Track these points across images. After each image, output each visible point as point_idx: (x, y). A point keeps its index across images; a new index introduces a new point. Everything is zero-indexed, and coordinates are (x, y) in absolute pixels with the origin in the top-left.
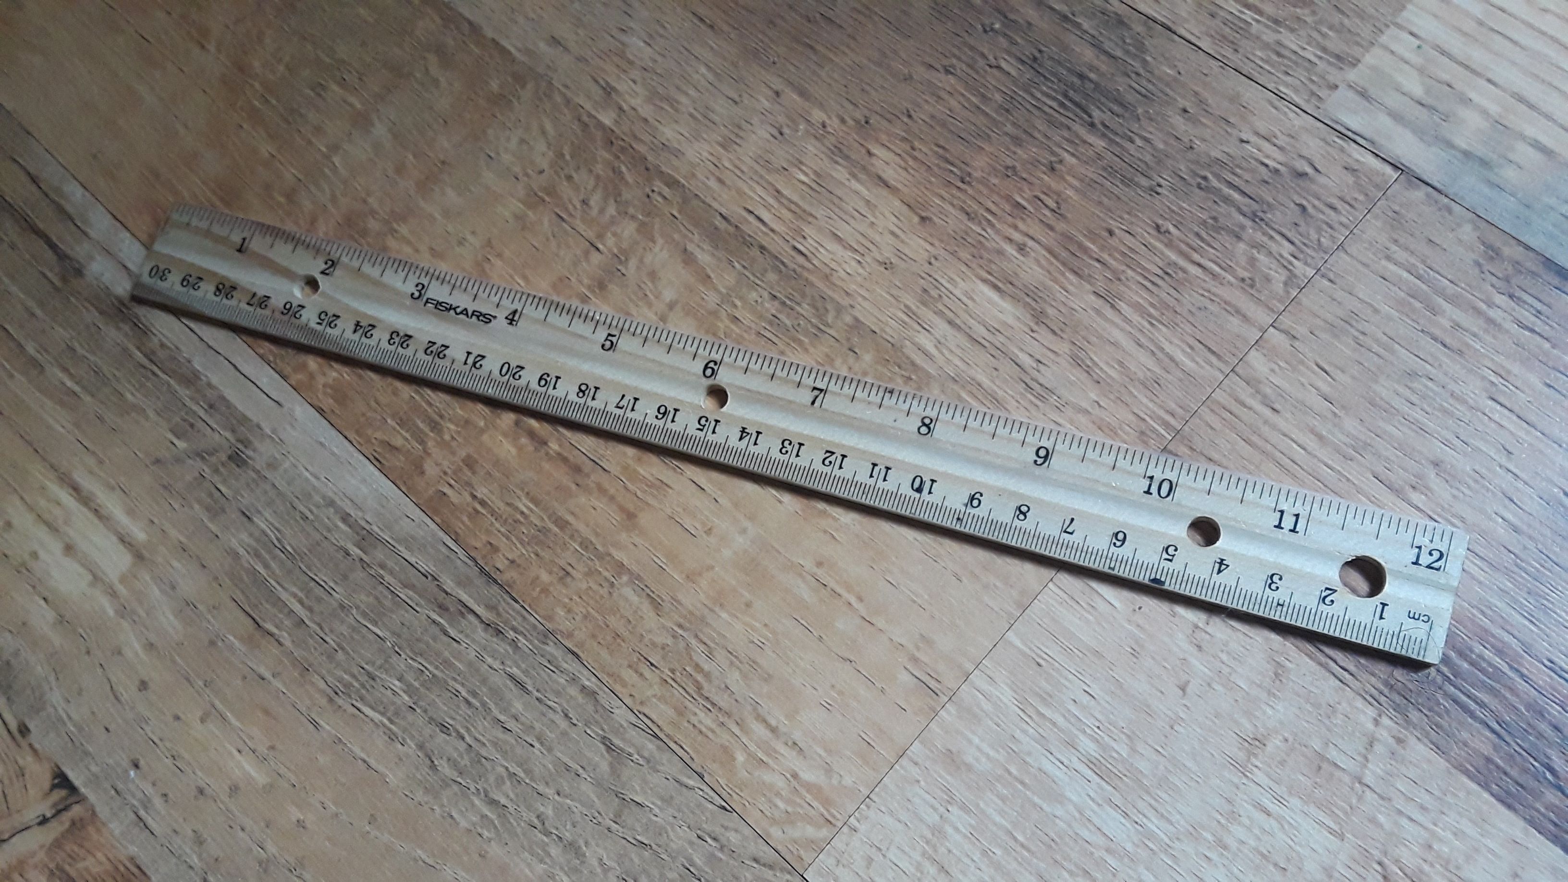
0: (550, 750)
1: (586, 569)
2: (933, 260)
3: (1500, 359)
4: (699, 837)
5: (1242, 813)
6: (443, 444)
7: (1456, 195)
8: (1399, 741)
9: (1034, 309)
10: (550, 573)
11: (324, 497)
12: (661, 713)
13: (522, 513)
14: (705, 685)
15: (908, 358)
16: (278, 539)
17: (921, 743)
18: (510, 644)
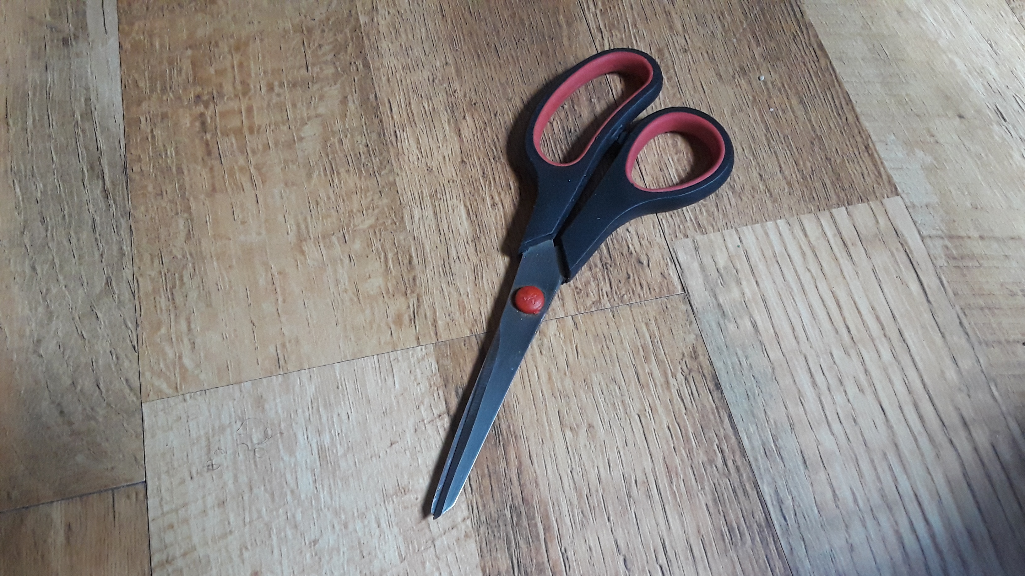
0: (81, 264)
1: (172, 199)
2: (451, 182)
3: (657, 402)
4: (111, 352)
5: (367, 517)
6: (161, 100)
7: (699, 319)
8: (467, 536)
9: (476, 234)
10: (154, 188)
11: (87, 84)
12: (146, 285)
13: (167, 154)
14: (177, 287)
15: (402, 213)
16: (50, 87)
17: (253, 384)
18: (106, 206)
